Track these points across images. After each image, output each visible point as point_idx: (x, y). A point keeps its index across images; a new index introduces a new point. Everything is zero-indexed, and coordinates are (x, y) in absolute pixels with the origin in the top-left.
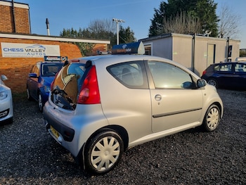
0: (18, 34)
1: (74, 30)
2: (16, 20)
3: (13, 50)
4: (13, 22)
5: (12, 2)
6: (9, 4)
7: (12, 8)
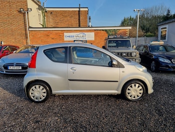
0: (81, 27)
1: (132, 17)
2: (81, 18)
3: (69, 37)
4: (79, 20)
5: (79, 8)
6: (78, 9)
7: (79, 11)
